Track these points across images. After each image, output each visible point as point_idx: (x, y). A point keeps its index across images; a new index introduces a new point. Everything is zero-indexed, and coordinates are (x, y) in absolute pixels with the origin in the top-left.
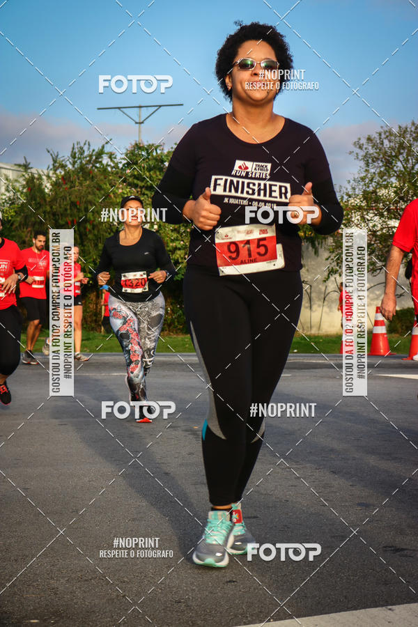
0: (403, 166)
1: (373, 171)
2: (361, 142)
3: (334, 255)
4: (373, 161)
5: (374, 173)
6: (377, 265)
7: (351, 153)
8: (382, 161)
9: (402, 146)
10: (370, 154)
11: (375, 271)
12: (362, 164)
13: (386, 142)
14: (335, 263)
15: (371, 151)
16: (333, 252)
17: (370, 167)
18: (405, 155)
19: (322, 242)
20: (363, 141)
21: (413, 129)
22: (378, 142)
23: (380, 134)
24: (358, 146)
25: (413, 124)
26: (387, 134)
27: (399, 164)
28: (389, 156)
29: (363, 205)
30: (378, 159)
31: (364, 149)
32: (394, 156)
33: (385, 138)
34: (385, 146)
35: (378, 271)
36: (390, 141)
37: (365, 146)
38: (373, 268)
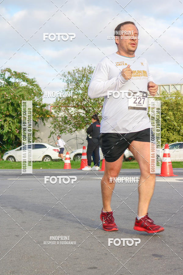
0: (84, 85)
1: (71, 87)
2: (65, 74)
3: (53, 125)
4: (71, 83)
5: (71, 88)
6: (73, 130)
7: (61, 79)
8: (75, 83)
9: (83, 76)
10: (69, 80)
11: (72, 132)
12: (66, 84)
13: (77, 74)
14: (54, 129)
15: (70, 78)
16: (53, 124)
17: (69, 85)
18: (85, 80)
19: (47, 120)
20: (66, 74)
21: (88, 69)
22: (73, 74)
23: (74, 71)
24: (64, 76)
25: (89, 66)
26: (77, 70)
27: (83, 84)
28: (78, 81)
29: (66, 102)
30: (72, 82)
31: (66, 77)
32: (80, 81)
33: (76, 72)
34: (76, 76)
35: (73, 133)
36: (78, 74)
37: (67, 76)
38: (71, 131)
